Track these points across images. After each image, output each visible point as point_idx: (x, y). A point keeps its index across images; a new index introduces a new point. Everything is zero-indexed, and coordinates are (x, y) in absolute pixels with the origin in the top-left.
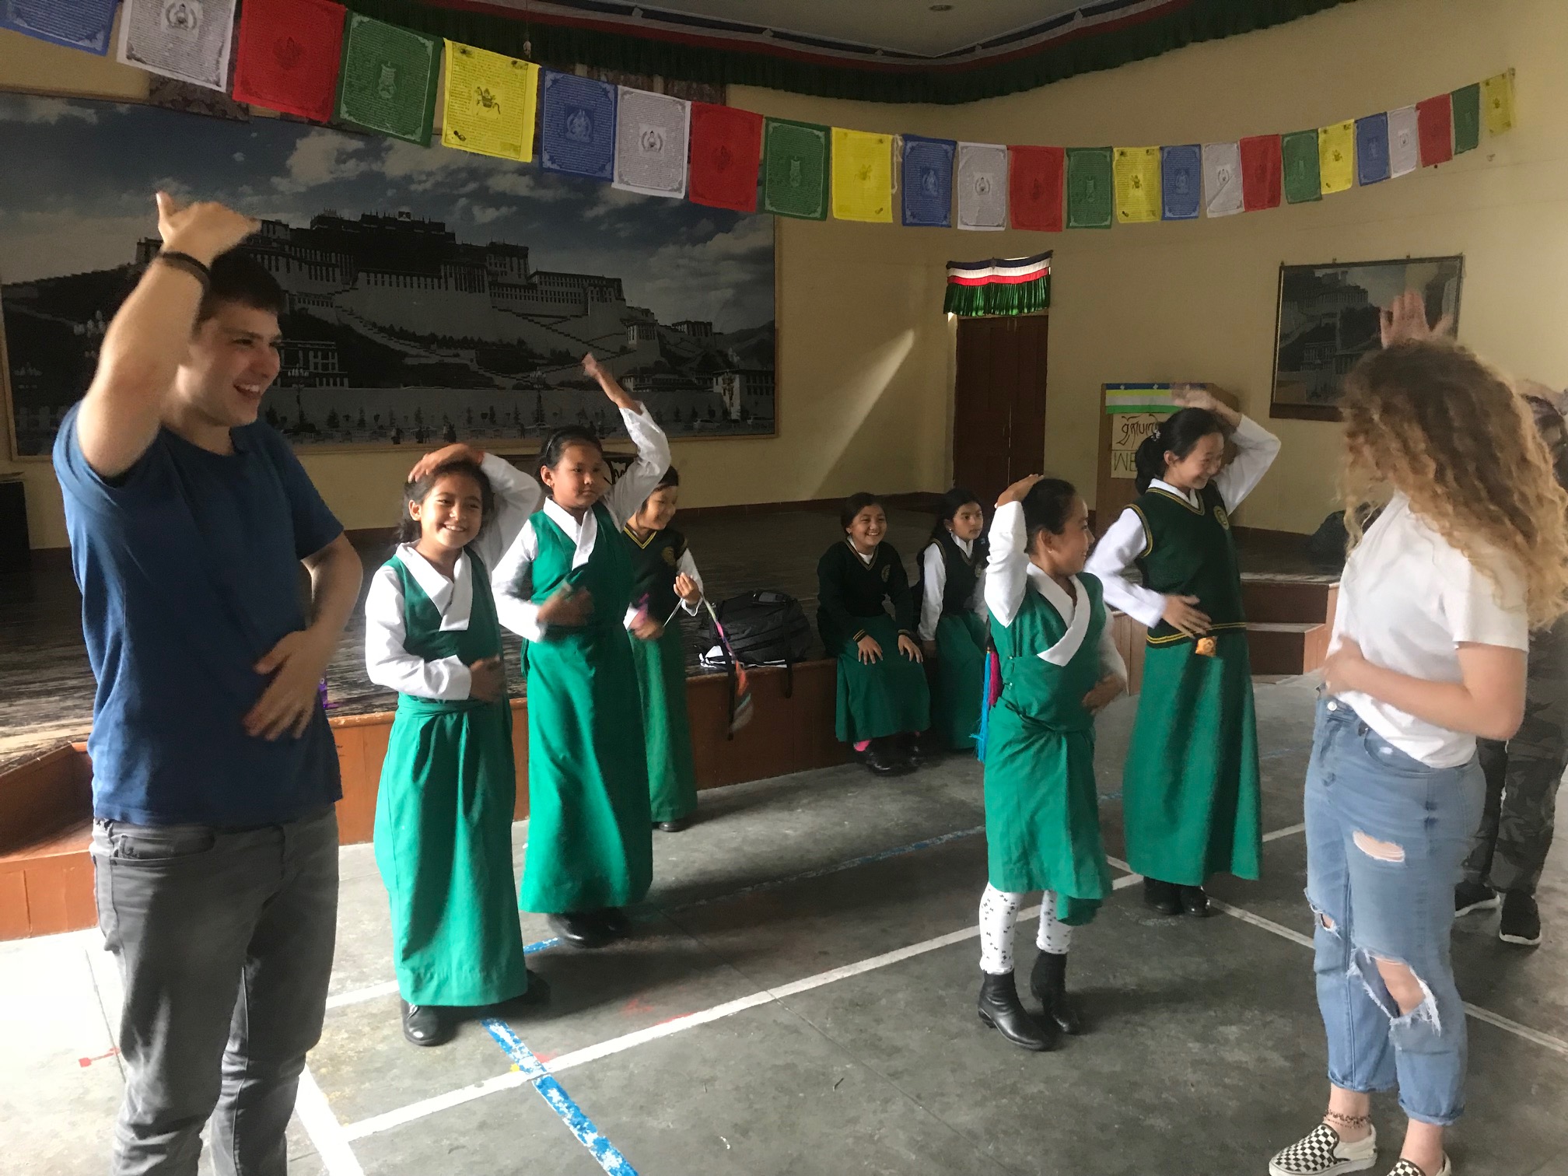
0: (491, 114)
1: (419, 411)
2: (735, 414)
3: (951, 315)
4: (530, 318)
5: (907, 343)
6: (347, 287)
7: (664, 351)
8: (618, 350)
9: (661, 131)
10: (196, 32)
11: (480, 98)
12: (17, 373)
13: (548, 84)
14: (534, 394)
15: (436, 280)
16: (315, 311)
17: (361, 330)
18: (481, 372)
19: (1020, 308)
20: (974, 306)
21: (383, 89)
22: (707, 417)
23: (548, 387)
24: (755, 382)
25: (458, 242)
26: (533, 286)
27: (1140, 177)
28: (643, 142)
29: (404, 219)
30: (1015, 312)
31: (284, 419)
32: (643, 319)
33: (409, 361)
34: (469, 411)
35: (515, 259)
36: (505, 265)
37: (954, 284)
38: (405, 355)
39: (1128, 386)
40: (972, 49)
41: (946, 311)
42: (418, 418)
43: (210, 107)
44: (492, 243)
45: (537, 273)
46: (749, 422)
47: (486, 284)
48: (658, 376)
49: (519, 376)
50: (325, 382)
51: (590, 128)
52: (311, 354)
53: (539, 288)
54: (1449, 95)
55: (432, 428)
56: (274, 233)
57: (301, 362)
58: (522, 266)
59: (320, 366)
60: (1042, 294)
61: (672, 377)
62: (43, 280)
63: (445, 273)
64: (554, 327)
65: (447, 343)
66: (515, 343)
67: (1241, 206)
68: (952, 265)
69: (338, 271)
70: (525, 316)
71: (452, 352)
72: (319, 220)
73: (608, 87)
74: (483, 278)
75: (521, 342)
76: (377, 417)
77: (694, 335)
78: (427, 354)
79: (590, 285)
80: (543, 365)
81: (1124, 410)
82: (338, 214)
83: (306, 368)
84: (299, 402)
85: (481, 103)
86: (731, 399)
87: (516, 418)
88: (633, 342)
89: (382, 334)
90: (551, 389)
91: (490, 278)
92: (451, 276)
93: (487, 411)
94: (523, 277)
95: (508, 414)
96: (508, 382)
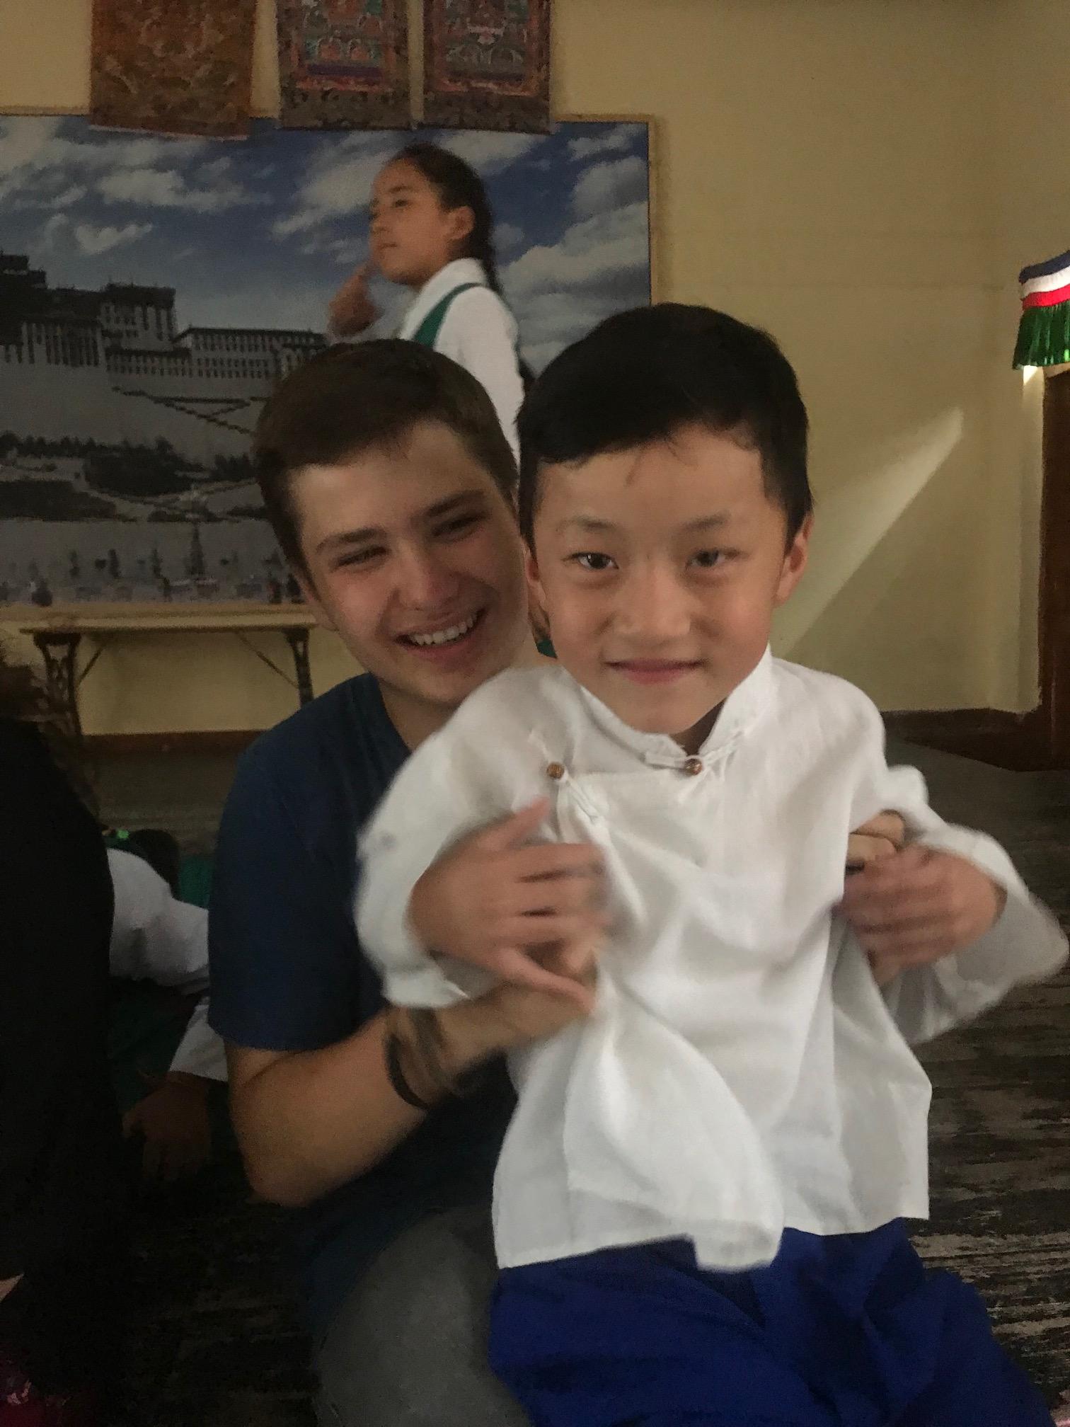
3: (1029, 370)
4: (177, 404)
14: (185, 528)
15: (13, 349)
18: (95, 494)
23: (211, 518)
25: (51, 286)
26: (185, 353)
34: (74, 556)
35: (151, 310)
36: (134, 319)
37: (1031, 308)
41: (1023, 363)
44: (111, 286)
45: (191, 331)
47: (101, 354)
49: (161, 499)
53: (195, 355)
58: (164, 322)
63: (30, 337)
65: (36, 448)
66: (152, 446)
68: (1027, 272)
70: (169, 402)
71: (38, 463)
74: (94, 340)
75: (163, 445)
79: (285, 346)
80: (201, 481)
87: (156, 570)
90: (220, 520)
91: (108, 342)
92: (39, 340)
93: (105, 556)
94: (166, 338)
95: (142, 562)
96: (142, 510)
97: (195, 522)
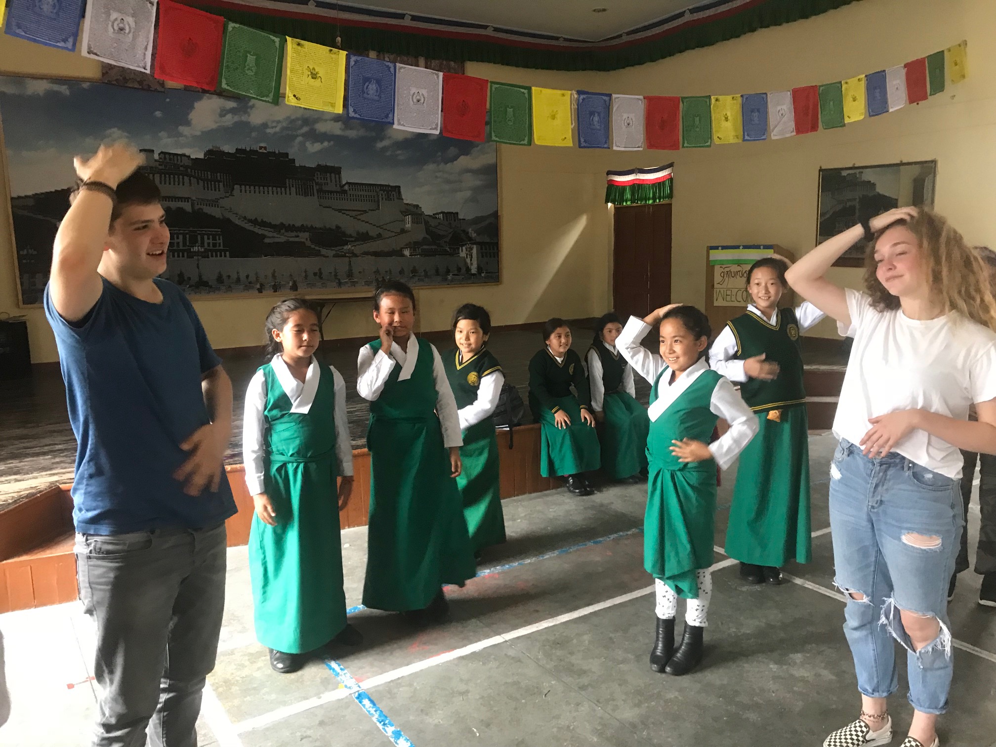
0: (317, 83)
1: (274, 271)
2: (474, 270)
3: (610, 205)
4: (343, 212)
5: (582, 223)
6: (228, 195)
7: (428, 231)
8: (399, 231)
9: (424, 92)
10: (131, 35)
11: (310, 73)
12: (21, 253)
13: (352, 63)
14: (347, 260)
15: (283, 189)
16: (208, 210)
17: (237, 222)
18: (313, 246)
19: (654, 199)
20: (625, 198)
21: (248, 70)
22: (456, 272)
23: (356, 255)
24: (486, 249)
25: (297, 165)
26: (345, 192)
27: (729, 114)
28: (412, 98)
29: (263, 151)
30: (651, 202)
31: (189, 279)
32: (414, 211)
33: (267, 241)
34: (306, 272)
35: (333, 175)
36: (327, 178)
37: (611, 185)
38: (264, 236)
39: (724, 248)
40: (620, 36)
41: (607, 201)
42: (274, 276)
43: (140, 83)
44: (319, 165)
45: (347, 183)
46: (483, 275)
47: (315, 192)
48: (425, 247)
49: (337, 248)
50: (214, 255)
51: (379, 90)
52: (206, 237)
53: (349, 193)
54: (924, 59)
55: (283, 283)
56: (181, 161)
57: (199, 242)
58: (338, 179)
59: (211, 245)
60: (668, 190)
61: (433, 247)
62: (36, 194)
63: (289, 184)
64: (359, 217)
65: (291, 228)
66: (334, 228)
67: (793, 131)
68: (609, 173)
69: (221, 184)
70: (340, 211)
71: (294, 234)
72: (209, 152)
73: (391, 65)
74: (313, 186)
75: (338, 227)
76: (247, 277)
77: (447, 220)
78: (278, 236)
79: (380, 190)
80: (352, 241)
81: (722, 263)
82: (221, 149)
83: (202, 245)
84: (198, 267)
85: (310, 76)
86: (471, 260)
87: (336, 275)
88: (408, 226)
89: (250, 224)
90: (358, 256)
91: (318, 187)
92: (293, 186)
93: (317, 271)
94: (338, 186)
95: (331, 273)
96: (330, 253)
97: (349, 257)
